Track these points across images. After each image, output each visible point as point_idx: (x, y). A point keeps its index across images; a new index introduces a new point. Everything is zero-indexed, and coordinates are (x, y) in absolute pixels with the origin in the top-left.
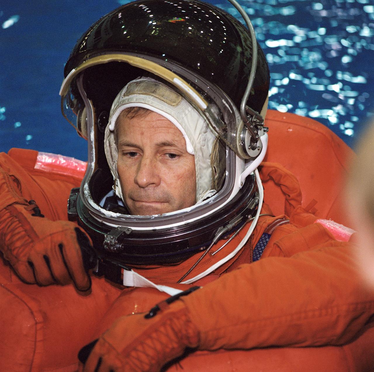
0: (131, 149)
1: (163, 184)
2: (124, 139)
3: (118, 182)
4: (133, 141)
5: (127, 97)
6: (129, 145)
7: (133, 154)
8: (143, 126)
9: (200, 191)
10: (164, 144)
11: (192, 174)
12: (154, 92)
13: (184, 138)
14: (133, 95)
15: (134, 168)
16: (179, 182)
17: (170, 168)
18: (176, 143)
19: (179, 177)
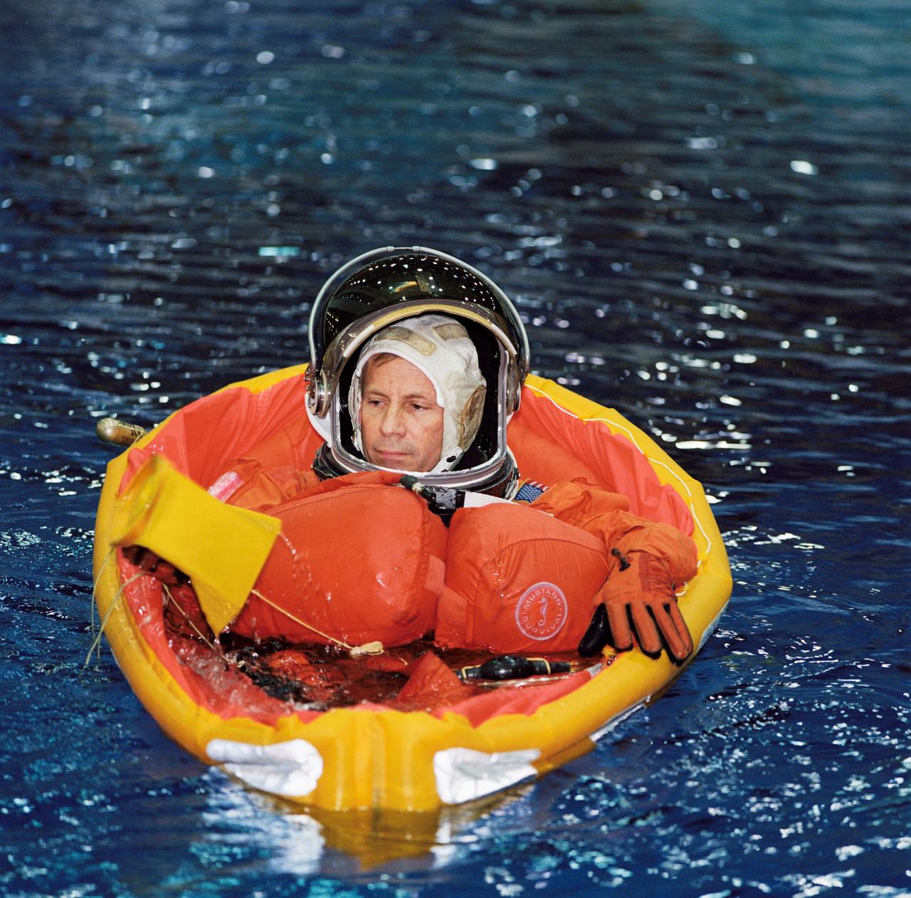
0: (376, 398)
1: (408, 436)
2: (372, 387)
3: (358, 433)
4: (380, 390)
5: (377, 342)
6: (376, 393)
7: (376, 403)
8: (393, 374)
9: (445, 448)
10: (412, 396)
11: (440, 428)
12: (407, 339)
13: (435, 391)
14: (385, 341)
15: (380, 417)
16: (426, 434)
17: (417, 420)
18: (425, 395)
19: (426, 430)
